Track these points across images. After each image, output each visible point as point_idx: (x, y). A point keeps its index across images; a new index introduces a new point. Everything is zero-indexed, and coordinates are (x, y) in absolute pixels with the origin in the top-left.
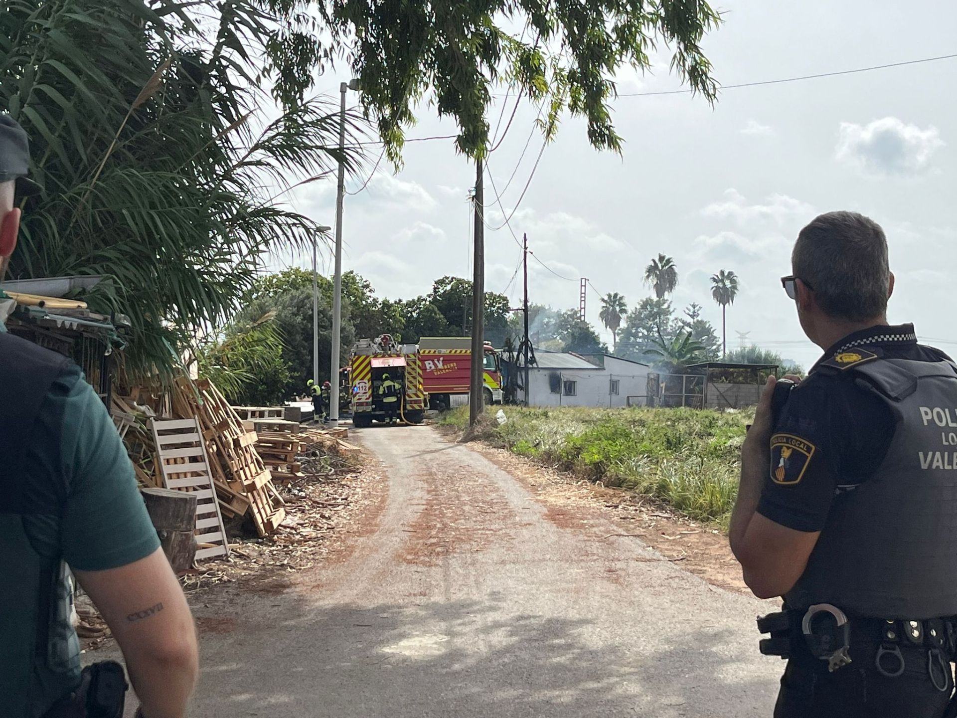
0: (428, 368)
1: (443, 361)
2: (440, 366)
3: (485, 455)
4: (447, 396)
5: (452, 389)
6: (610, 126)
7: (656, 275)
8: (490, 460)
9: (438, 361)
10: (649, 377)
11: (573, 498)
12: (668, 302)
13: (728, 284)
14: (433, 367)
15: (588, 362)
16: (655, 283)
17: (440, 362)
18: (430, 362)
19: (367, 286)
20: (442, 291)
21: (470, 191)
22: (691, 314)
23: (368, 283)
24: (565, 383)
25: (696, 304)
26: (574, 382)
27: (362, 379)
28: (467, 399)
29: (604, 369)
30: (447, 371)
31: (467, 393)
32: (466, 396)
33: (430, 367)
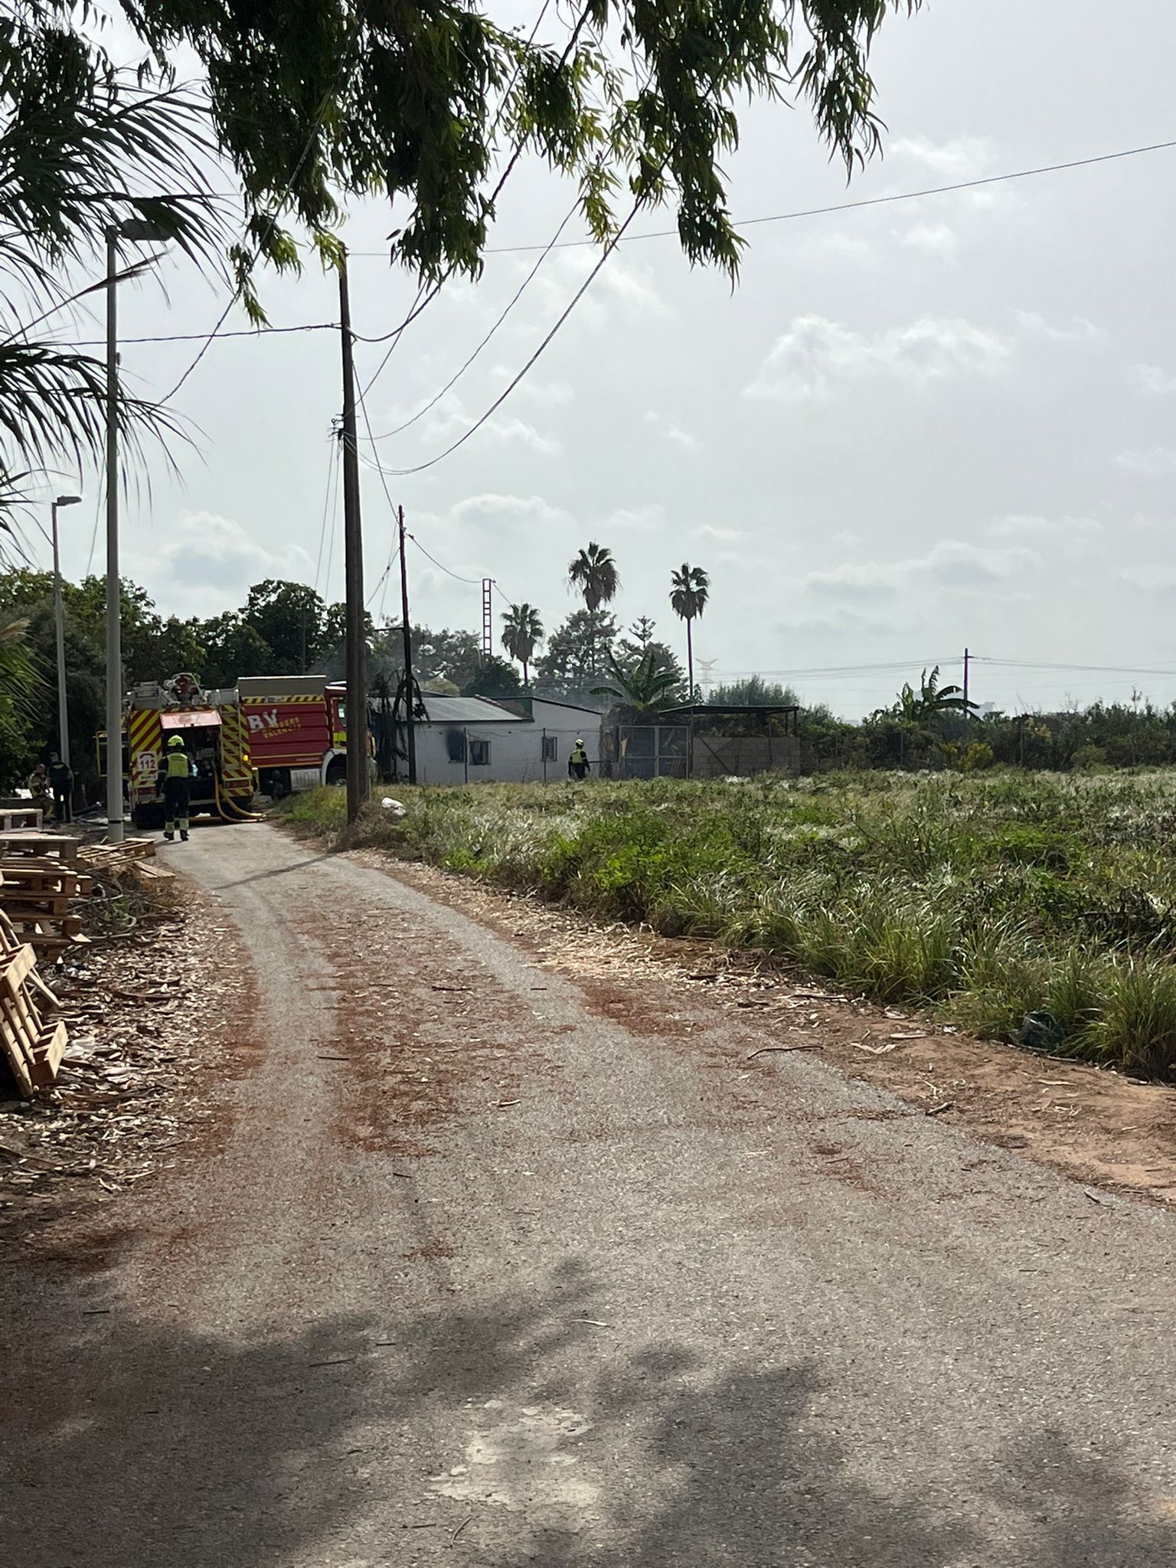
0: (253, 726)
1: (277, 714)
2: (273, 722)
3: (394, 874)
4: (286, 771)
5: (293, 760)
6: (722, 211)
7: (586, 576)
8: (407, 884)
9: (270, 714)
10: (602, 732)
11: (616, 962)
12: (611, 616)
13: (694, 586)
14: (261, 726)
15: (507, 710)
16: (584, 587)
17: (273, 716)
18: (257, 717)
19: (142, 597)
20: (263, 604)
21: (334, 422)
22: (640, 633)
23: (142, 591)
24: (472, 744)
25: (647, 618)
26: (487, 743)
27: (147, 749)
28: (318, 774)
29: (532, 721)
30: (284, 730)
31: (319, 766)
32: (317, 770)
33: (257, 726)
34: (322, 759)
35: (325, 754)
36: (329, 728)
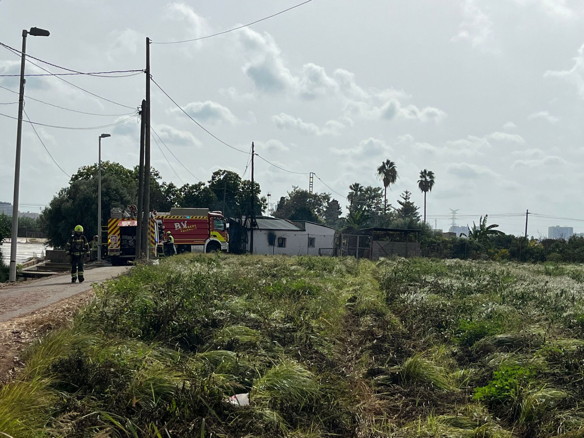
0: (176, 227)
1: (187, 223)
2: (185, 226)
4: (190, 246)
5: (193, 241)
7: (385, 173)
9: (184, 223)
10: (335, 236)
13: (428, 179)
14: (180, 227)
15: (296, 226)
16: (383, 178)
17: (185, 224)
18: (178, 224)
19: (157, 175)
20: (217, 179)
21: (138, 108)
22: (405, 197)
23: (158, 172)
24: (279, 239)
25: (408, 191)
26: (285, 238)
27: (114, 234)
28: (203, 248)
29: (305, 230)
30: (190, 230)
31: (204, 245)
32: (203, 246)
33: (178, 227)
34: (205, 242)
35: (206, 240)
36: (209, 229)
